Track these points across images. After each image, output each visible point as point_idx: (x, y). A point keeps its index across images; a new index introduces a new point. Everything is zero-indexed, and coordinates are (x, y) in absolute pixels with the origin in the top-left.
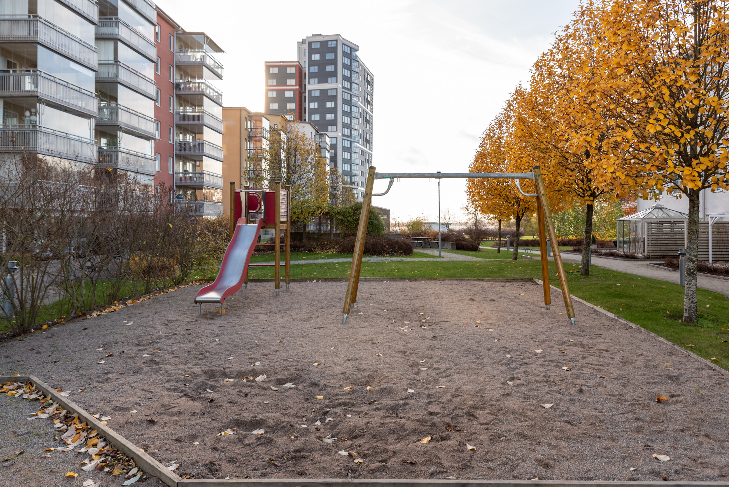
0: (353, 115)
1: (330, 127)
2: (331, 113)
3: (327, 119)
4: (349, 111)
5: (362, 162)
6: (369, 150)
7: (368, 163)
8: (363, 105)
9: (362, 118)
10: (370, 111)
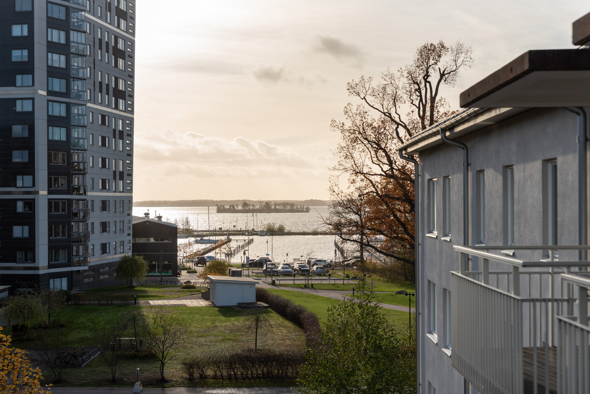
0: (73, 50)
1: (19, 78)
2: (22, 49)
3: (14, 59)
4: (63, 41)
5: (104, 139)
6: (125, 111)
7: (121, 137)
8: (106, 22)
9: (104, 48)
10: (127, 32)
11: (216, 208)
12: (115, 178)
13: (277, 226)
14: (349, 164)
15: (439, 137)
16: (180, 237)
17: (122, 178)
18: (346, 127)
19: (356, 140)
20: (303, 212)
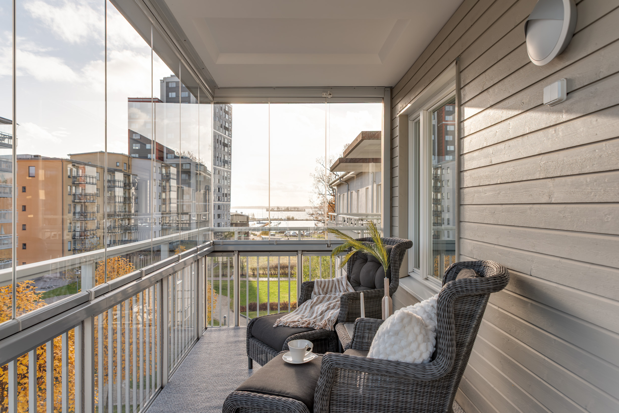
5: (219, 180)
6: (228, 169)
7: (226, 179)
8: (220, 132)
9: (219, 143)
10: (229, 136)
11: (266, 209)
12: (223, 196)
13: (291, 217)
14: (317, 190)
15: (339, 181)
16: (250, 221)
17: (226, 196)
18: (316, 176)
19: (319, 181)
20: (303, 211)
